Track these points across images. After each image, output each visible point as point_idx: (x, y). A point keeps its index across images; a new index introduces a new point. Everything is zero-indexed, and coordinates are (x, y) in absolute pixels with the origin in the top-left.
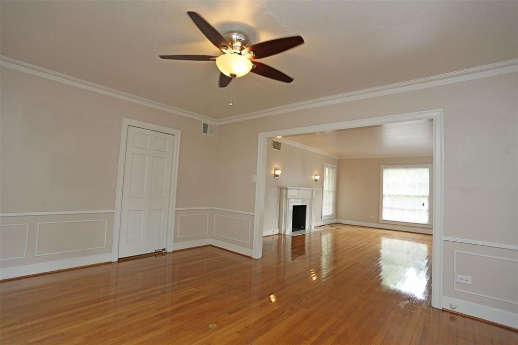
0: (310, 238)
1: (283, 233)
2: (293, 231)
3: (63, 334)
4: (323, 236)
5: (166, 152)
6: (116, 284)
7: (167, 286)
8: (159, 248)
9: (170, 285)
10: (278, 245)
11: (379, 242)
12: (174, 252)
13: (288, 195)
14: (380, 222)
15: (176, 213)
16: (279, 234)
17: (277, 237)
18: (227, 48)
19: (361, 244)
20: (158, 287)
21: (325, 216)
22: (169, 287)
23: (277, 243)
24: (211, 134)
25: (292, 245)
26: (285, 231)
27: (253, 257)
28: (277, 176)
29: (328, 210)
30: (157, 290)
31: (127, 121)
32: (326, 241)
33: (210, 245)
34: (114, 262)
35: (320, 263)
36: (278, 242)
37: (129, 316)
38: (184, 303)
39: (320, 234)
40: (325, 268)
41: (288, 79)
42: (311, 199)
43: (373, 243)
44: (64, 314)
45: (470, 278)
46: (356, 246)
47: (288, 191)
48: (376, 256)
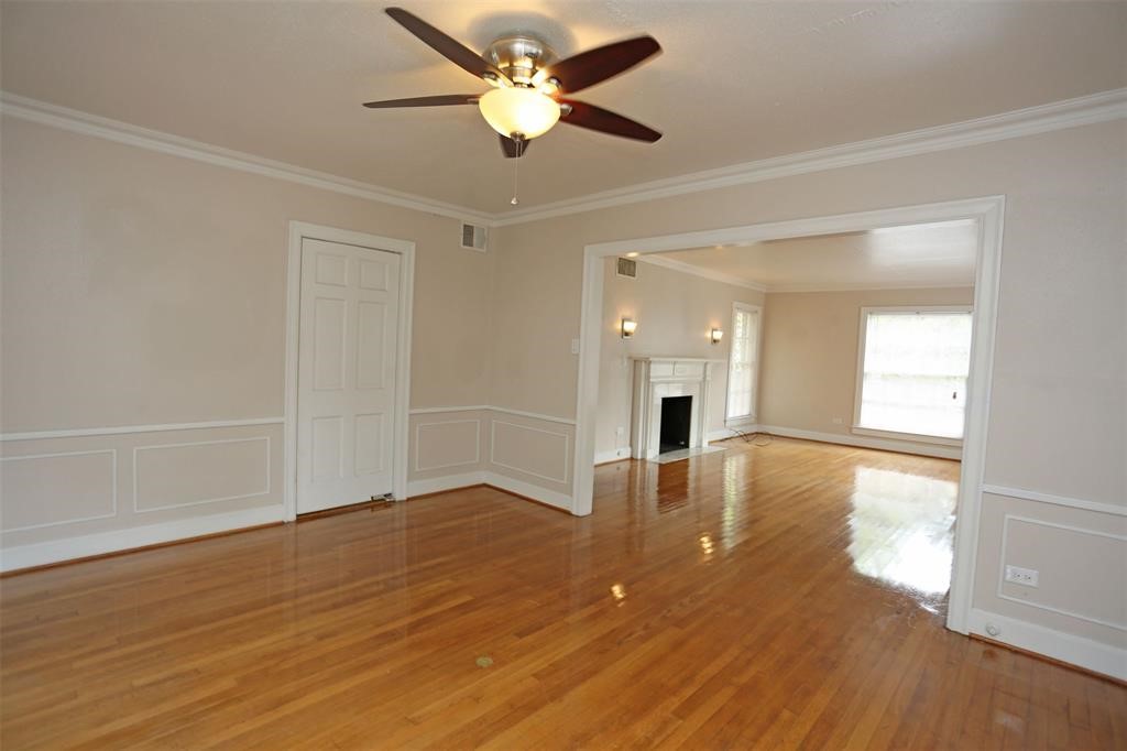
0: (699, 468)
1: (639, 457)
2: (661, 452)
3: (196, 671)
4: (727, 463)
5: (384, 290)
6: (296, 569)
7: (398, 573)
8: (378, 492)
9: (406, 570)
10: (630, 482)
11: (850, 479)
12: (408, 499)
13: (651, 374)
14: (854, 431)
15: (410, 419)
16: (632, 459)
17: (626, 466)
18: (497, 76)
19: (806, 483)
20: (381, 577)
21: (734, 419)
22: (402, 576)
23: (626, 480)
24: (481, 247)
25: (659, 485)
26: (644, 452)
27: (574, 513)
28: (627, 334)
29: (739, 405)
30: (378, 583)
31: (298, 228)
32: (734, 474)
33: (485, 485)
34: (289, 523)
35: (720, 523)
36: (630, 477)
37: (321, 638)
38: (429, 612)
39: (720, 459)
40: (732, 534)
41: (651, 135)
42: (703, 383)
43: (833, 482)
44: (197, 630)
45: (1034, 573)
46: (797, 487)
47: (652, 366)
48: (842, 509)
